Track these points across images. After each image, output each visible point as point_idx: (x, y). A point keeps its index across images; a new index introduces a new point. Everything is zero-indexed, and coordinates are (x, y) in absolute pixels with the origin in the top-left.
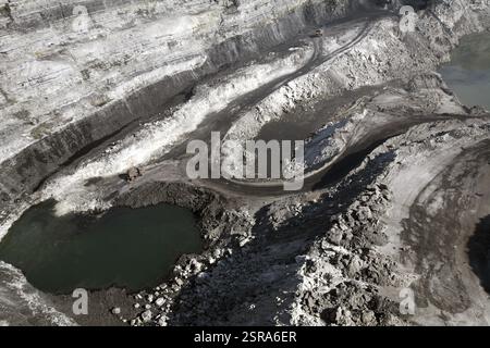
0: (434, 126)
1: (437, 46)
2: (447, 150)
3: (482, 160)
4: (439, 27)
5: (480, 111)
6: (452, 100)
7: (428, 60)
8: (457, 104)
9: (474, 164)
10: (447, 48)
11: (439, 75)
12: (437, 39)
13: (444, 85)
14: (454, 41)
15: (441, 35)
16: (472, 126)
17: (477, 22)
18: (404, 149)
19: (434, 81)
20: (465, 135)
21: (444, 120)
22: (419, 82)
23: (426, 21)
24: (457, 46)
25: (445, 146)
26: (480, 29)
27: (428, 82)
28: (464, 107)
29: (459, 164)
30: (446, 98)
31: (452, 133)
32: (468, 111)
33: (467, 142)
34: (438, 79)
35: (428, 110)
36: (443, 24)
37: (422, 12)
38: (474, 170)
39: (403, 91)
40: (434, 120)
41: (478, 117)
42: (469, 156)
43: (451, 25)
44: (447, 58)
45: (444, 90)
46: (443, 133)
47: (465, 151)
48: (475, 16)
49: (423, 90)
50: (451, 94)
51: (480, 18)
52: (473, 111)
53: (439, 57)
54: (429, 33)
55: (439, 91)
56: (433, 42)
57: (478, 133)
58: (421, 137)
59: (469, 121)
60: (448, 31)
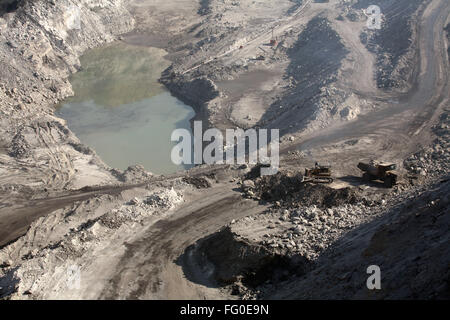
0: (71, 213)
1: (47, 72)
2: (104, 252)
3: (161, 258)
4: (45, 39)
5: (139, 175)
6: (91, 163)
7: (37, 96)
8: (101, 168)
9: (150, 268)
10: (64, 73)
11: (62, 122)
12: (46, 60)
13: (74, 138)
14: (73, 60)
15: (49, 51)
16: (132, 203)
17: (101, 28)
18: (29, 264)
19: (54, 131)
20: (126, 219)
21: (86, 199)
22: (30, 137)
23: (21, 29)
24: (79, 70)
25: (99, 246)
26: (109, 38)
27: (46, 135)
28: (113, 172)
29: (128, 273)
30: (82, 161)
31: (103, 220)
32: (122, 177)
33: (131, 231)
34: (61, 127)
35: (56, 187)
36: (50, 34)
37: (12, 16)
38: (154, 279)
39: (7, 158)
40: (71, 202)
41: (139, 186)
42: (141, 256)
43: (62, 34)
44: (67, 90)
45: (76, 147)
46: (89, 224)
47: (131, 248)
48: (96, 17)
49: (40, 152)
50: (87, 152)
51: (105, 21)
52: (129, 176)
53: (54, 91)
54: (30, 50)
55: (68, 149)
56: (39, 65)
57: (144, 213)
58: (55, 237)
59: (127, 195)
60: (59, 44)
